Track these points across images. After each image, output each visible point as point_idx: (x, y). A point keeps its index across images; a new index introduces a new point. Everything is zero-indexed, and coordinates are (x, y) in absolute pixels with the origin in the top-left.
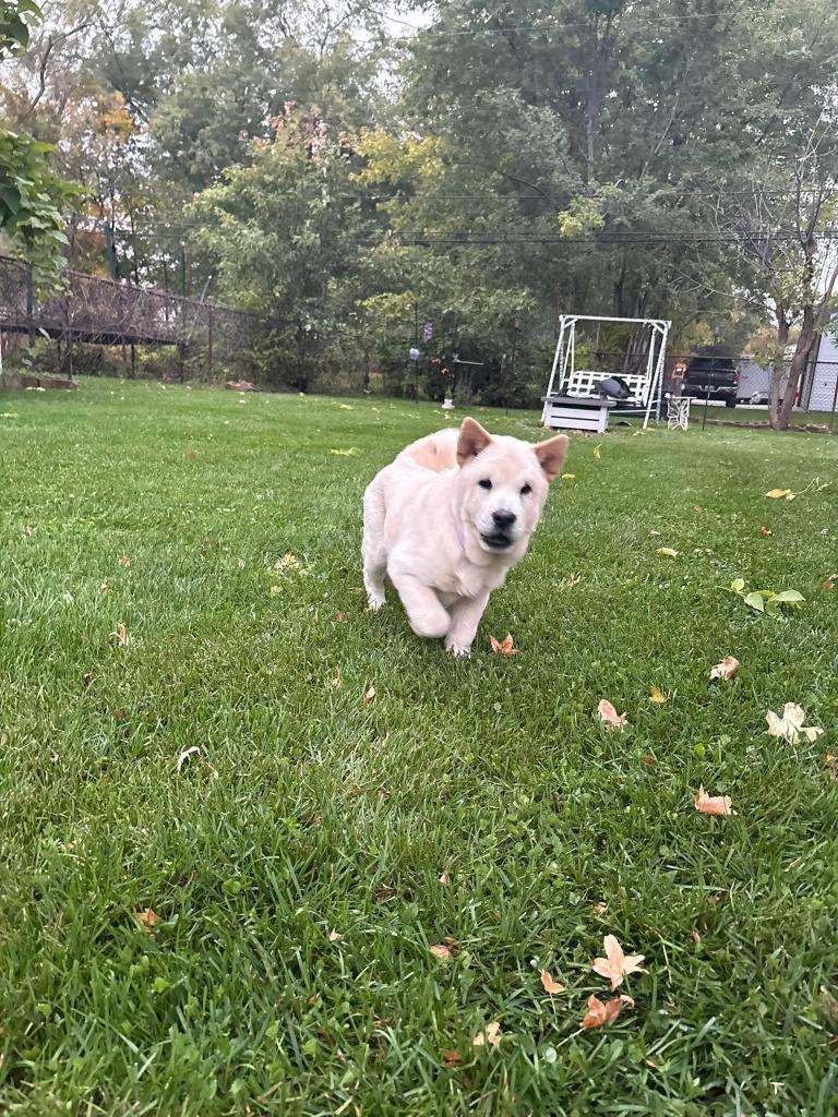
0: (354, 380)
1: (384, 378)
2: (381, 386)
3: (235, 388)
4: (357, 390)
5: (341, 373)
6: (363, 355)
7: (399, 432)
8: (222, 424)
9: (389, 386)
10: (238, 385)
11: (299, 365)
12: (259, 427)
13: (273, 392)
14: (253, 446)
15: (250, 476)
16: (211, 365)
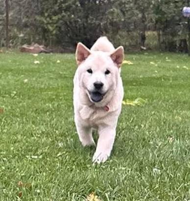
0: (132, 39)
1: (159, 35)
2: (156, 42)
3: (29, 51)
4: (135, 46)
5: (120, 32)
6: (140, 15)
7: (176, 82)
8: (23, 82)
9: (164, 42)
10: (32, 48)
11: (85, 28)
12: (54, 84)
13: (62, 52)
14: (51, 100)
15: (52, 126)
16: (8, 31)
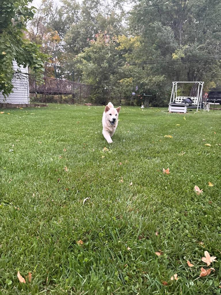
0: (117, 102)
1: (125, 101)
2: (124, 103)
3: (87, 105)
4: (118, 104)
5: (114, 100)
6: (120, 95)
7: (130, 115)
8: (85, 114)
9: (127, 103)
10: (88, 104)
11: (103, 98)
12: (94, 115)
13: (97, 106)
14: (94, 120)
15: (93, 127)
16: (81, 99)
